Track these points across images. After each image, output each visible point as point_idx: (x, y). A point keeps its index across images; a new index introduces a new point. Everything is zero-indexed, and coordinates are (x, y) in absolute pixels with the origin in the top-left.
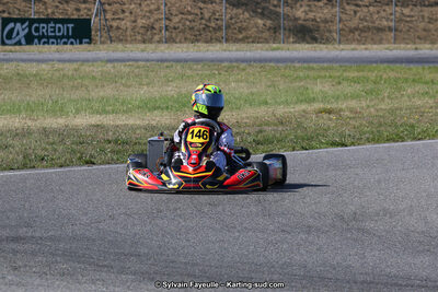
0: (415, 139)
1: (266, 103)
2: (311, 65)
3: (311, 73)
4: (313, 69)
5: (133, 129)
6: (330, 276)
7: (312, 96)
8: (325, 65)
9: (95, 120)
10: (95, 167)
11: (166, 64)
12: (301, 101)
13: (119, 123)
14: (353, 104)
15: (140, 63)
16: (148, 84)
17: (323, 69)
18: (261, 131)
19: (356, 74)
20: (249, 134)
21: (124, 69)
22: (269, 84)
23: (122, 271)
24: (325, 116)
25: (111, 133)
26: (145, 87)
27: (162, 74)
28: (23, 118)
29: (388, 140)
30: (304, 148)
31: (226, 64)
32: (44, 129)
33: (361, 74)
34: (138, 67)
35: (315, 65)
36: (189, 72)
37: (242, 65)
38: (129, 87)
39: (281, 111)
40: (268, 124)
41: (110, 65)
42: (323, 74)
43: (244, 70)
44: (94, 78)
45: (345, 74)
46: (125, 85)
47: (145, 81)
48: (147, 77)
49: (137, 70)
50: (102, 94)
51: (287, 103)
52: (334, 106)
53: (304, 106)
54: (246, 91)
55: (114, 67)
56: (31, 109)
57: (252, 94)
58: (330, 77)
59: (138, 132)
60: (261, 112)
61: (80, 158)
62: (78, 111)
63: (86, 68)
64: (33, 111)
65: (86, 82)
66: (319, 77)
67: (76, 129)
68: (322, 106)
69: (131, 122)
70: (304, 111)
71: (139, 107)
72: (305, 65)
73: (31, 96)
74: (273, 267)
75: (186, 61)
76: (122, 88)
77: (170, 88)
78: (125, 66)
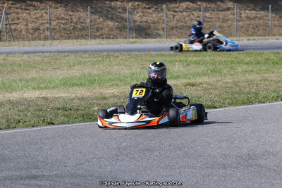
0: (260, 102)
2: (163, 53)
4: (165, 55)
7: (175, 74)
12: (170, 78)
15: (46, 54)
21: (37, 58)
24: (191, 88)
29: (243, 104)
31: (104, 53)
34: (45, 57)
37: (116, 54)
45: (189, 59)
47: (55, 66)
54: (127, 72)
55: (29, 57)
58: (180, 61)
63: (10, 58)
68: (188, 81)
72: (159, 53)
76: (41, 72)
77: (75, 71)
78: (36, 56)
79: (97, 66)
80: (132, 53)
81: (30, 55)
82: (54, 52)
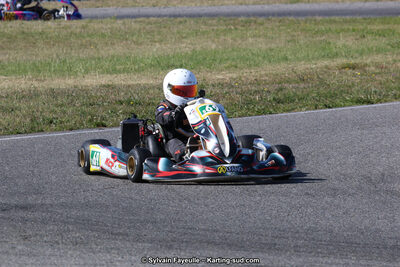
1: (286, 59)
2: (333, 18)
3: (334, 27)
4: (335, 22)
5: (146, 88)
6: (357, 241)
7: (334, 50)
8: (348, 18)
9: (105, 80)
10: (106, 130)
11: (179, 19)
12: (323, 57)
13: (131, 82)
14: (379, 58)
15: (152, 19)
16: (160, 41)
17: (346, 22)
18: (281, 89)
19: (381, 27)
20: (269, 92)
21: (134, 25)
22: (289, 38)
23: (138, 239)
24: (349, 72)
25: (123, 94)
26: (158, 45)
27: (175, 30)
28: (30, 79)
30: (327, 106)
31: (242, 18)
32: (52, 90)
33: (387, 27)
34: (149, 23)
35: (337, 18)
36: (203, 28)
37: (260, 20)
38: (141, 44)
39: (301, 67)
40: (289, 82)
41: (120, 22)
42: (346, 27)
43: (262, 24)
44: (103, 35)
45: (369, 27)
46: (136, 43)
47: (157, 38)
48: (159, 33)
49: (148, 27)
50: (112, 52)
51: (307, 59)
52: (358, 61)
53: (326, 62)
54: (264, 47)
55: (124, 24)
56: (37, 69)
57: (271, 50)
58: (354, 30)
59: (151, 91)
60: (281, 68)
61: (91, 121)
62: (87, 71)
63: (95, 25)
64: (39, 71)
65: (95, 40)
66: (343, 30)
67: (85, 90)
68: (345, 61)
69: (143, 81)
70: (326, 67)
71: (151, 66)
72: (327, 18)
73: (37, 55)
74: (298, 232)
75: (200, 16)
76: (133, 45)
77: (184, 45)
78: (135, 22)
79: (222, 37)
80: (286, 18)
81: (126, 20)
82: (165, 16)
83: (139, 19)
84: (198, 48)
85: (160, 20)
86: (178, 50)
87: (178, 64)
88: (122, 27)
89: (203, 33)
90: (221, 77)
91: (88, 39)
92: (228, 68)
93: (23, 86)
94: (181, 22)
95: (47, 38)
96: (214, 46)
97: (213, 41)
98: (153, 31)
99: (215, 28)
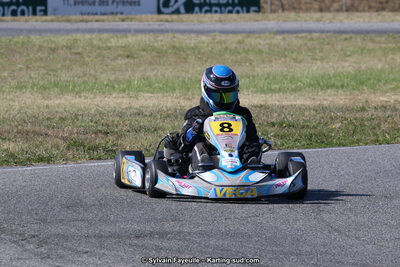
5: (302, 110)
9: (259, 99)
11: (344, 36)
13: (285, 103)
16: (322, 59)
25: (275, 115)
26: (319, 63)
27: (339, 48)
28: (177, 97)
36: (370, 45)
38: (301, 62)
41: (279, 37)
44: (260, 51)
46: (295, 60)
48: (321, 50)
49: (309, 44)
50: (268, 70)
56: (186, 87)
59: (307, 113)
64: (188, 89)
65: (251, 56)
69: (299, 102)
71: (310, 85)
73: (187, 72)
75: (367, 32)
83: (300, 35)
84: (363, 67)
85: (324, 36)
86: (340, 69)
87: (339, 84)
88: (282, 43)
89: (369, 51)
90: (385, 99)
91: (244, 55)
92: (393, 89)
93: (169, 105)
94: (346, 39)
95: (199, 53)
96: (380, 66)
97: (380, 60)
98: (315, 48)
99: (383, 46)
